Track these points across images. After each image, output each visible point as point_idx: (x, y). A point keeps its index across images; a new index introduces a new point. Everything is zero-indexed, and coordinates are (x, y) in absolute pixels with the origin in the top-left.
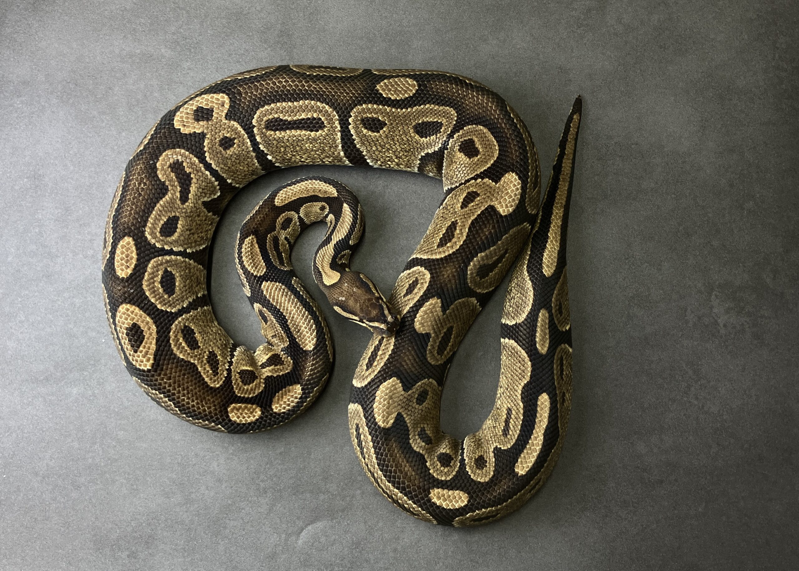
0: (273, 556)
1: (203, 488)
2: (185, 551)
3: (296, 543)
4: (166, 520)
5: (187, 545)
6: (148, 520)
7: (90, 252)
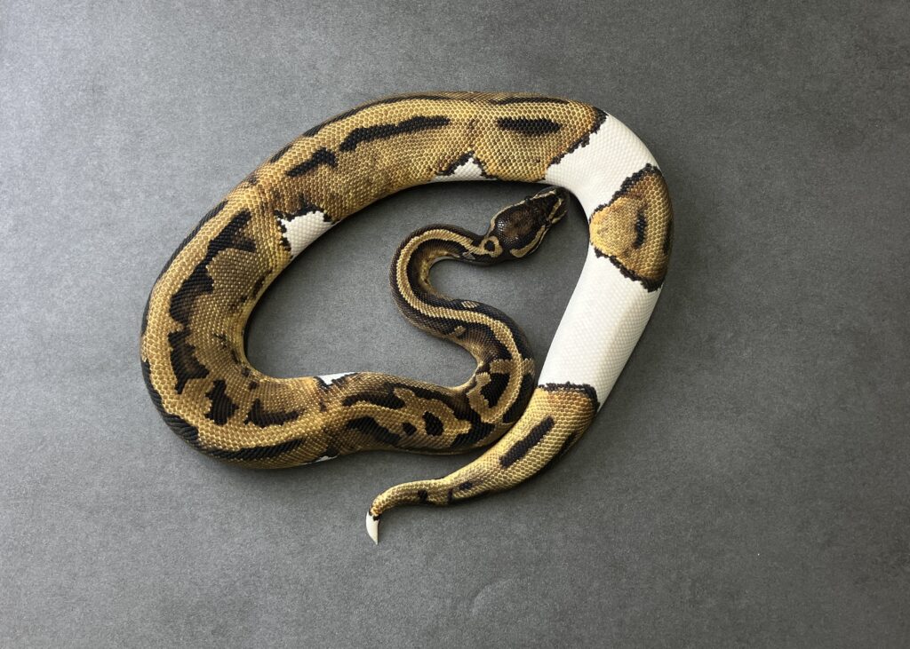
0: (432, 633)
1: (329, 528)
2: (299, 625)
3: (468, 612)
4: (271, 578)
5: (303, 616)
6: (244, 577)
7: (170, 193)
